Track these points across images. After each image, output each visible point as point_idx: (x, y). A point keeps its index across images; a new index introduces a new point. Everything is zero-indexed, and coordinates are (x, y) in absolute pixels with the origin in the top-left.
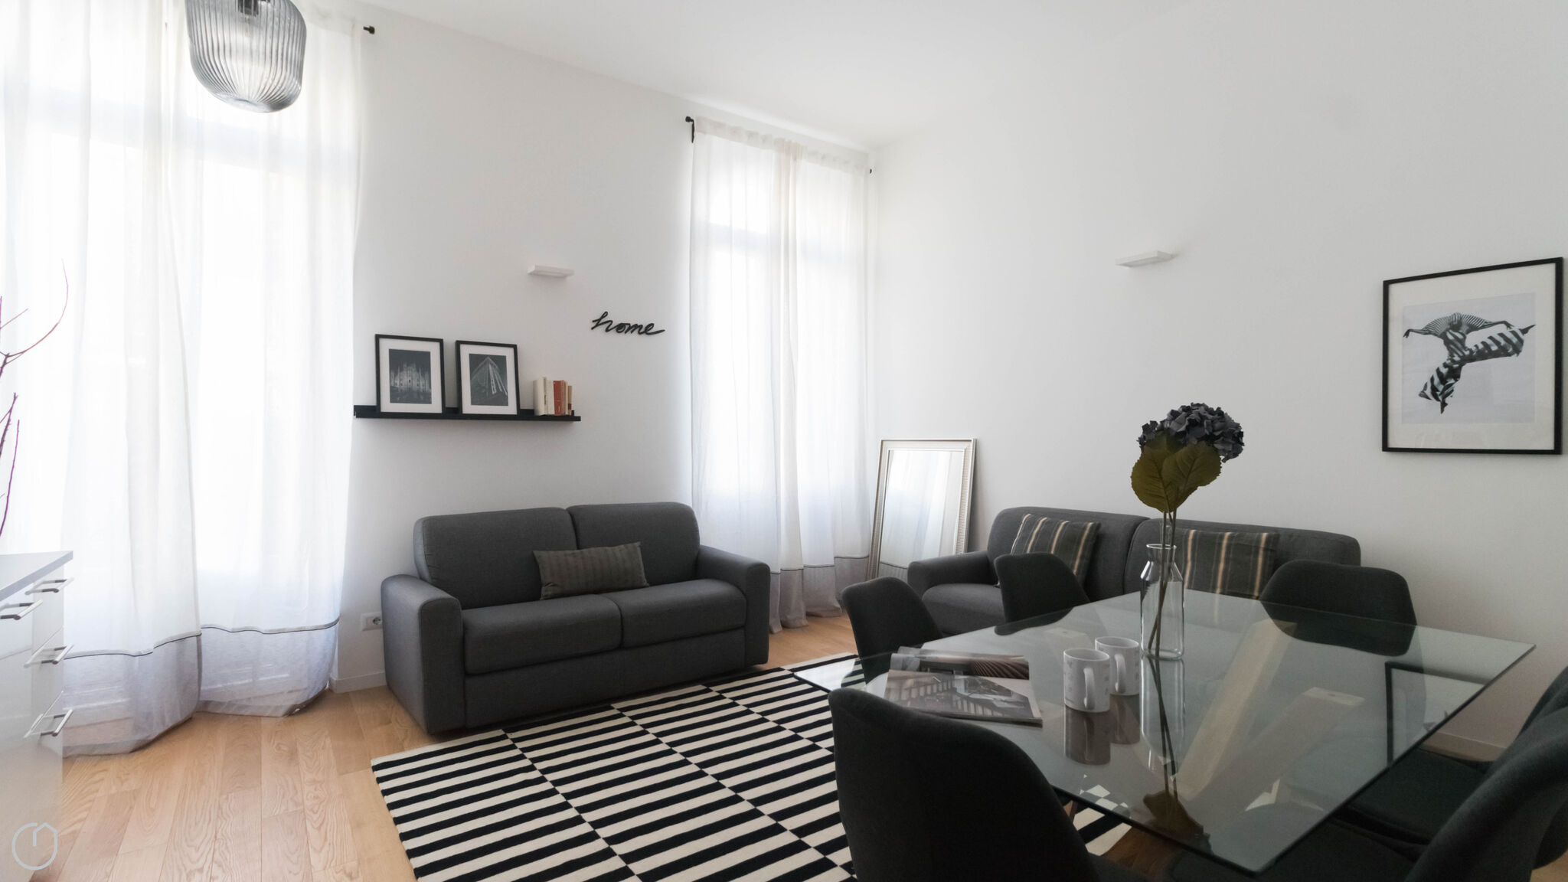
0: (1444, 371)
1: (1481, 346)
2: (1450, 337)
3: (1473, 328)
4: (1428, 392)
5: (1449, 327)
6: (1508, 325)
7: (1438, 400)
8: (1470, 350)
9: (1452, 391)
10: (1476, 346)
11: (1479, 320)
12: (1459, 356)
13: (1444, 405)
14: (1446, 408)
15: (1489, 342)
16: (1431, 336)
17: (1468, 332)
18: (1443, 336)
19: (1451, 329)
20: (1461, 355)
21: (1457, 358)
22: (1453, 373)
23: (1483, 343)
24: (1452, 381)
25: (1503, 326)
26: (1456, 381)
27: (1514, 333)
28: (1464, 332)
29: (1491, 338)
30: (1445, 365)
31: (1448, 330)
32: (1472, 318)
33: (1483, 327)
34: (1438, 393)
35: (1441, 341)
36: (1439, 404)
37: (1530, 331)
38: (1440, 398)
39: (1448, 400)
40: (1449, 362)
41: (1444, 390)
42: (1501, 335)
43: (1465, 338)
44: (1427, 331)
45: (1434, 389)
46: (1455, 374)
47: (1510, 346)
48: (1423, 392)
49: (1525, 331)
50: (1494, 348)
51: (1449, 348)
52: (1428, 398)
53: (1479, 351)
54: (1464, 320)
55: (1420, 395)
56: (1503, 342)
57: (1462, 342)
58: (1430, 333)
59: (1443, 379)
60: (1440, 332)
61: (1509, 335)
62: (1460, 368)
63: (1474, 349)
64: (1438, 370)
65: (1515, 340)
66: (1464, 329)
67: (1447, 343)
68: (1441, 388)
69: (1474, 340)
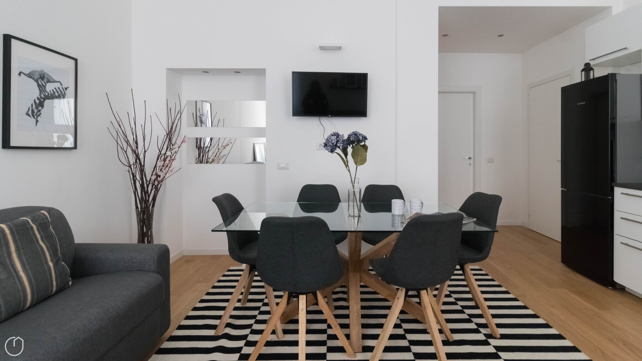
0: (37, 101)
1: (52, 92)
2: (40, 83)
3: (49, 81)
4: (30, 113)
5: (39, 77)
6: (61, 84)
7: (34, 118)
8: (48, 93)
9: (41, 114)
10: (50, 91)
11: (51, 78)
12: (44, 95)
13: (37, 121)
14: (38, 123)
15: (55, 90)
16: (32, 79)
17: (47, 82)
18: (37, 81)
19: (40, 78)
20: (44, 94)
21: (42, 96)
22: (40, 104)
23: (53, 90)
24: (40, 108)
25: (59, 84)
26: (42, 108)
27: (62, 88)
28: (45, 82)
29: (55, 88)
30: (38, 99)
31: (39, 78)
32: (48, 75)
33: (53, 82)
34: (35, 114)
35: (36, 84)
36: (35, 120)
37: (68, 89)
38: (35, 117)
39: (39, 119)
40: (39, 97)
41: (37, 113)
42: (59, 88)
43: (46, 85)
44: (30, 75)
45: (33, 112)
46: (41, 104)
47: (61, 95)
48: (27, 112)
49: (66, 89)
50: (57, 94)
51: (39, 89)
52: (30, 116)
53: (51, 94)
54: (46, 75)
55: (26, 114)
56: (59, 93)
57: (45, 87)
58: (31, 77)
59: (37, 108)
60: (35, 79)
61: (61, 89)
62: (44, 102)
63: (49, 92)
64: (35, 101)
65: (63, 93)
66: (46, 80)
67: (39, 86)
68: (36, 111)
69: (50, 87)
